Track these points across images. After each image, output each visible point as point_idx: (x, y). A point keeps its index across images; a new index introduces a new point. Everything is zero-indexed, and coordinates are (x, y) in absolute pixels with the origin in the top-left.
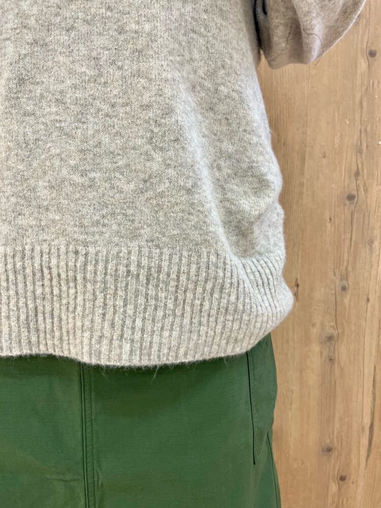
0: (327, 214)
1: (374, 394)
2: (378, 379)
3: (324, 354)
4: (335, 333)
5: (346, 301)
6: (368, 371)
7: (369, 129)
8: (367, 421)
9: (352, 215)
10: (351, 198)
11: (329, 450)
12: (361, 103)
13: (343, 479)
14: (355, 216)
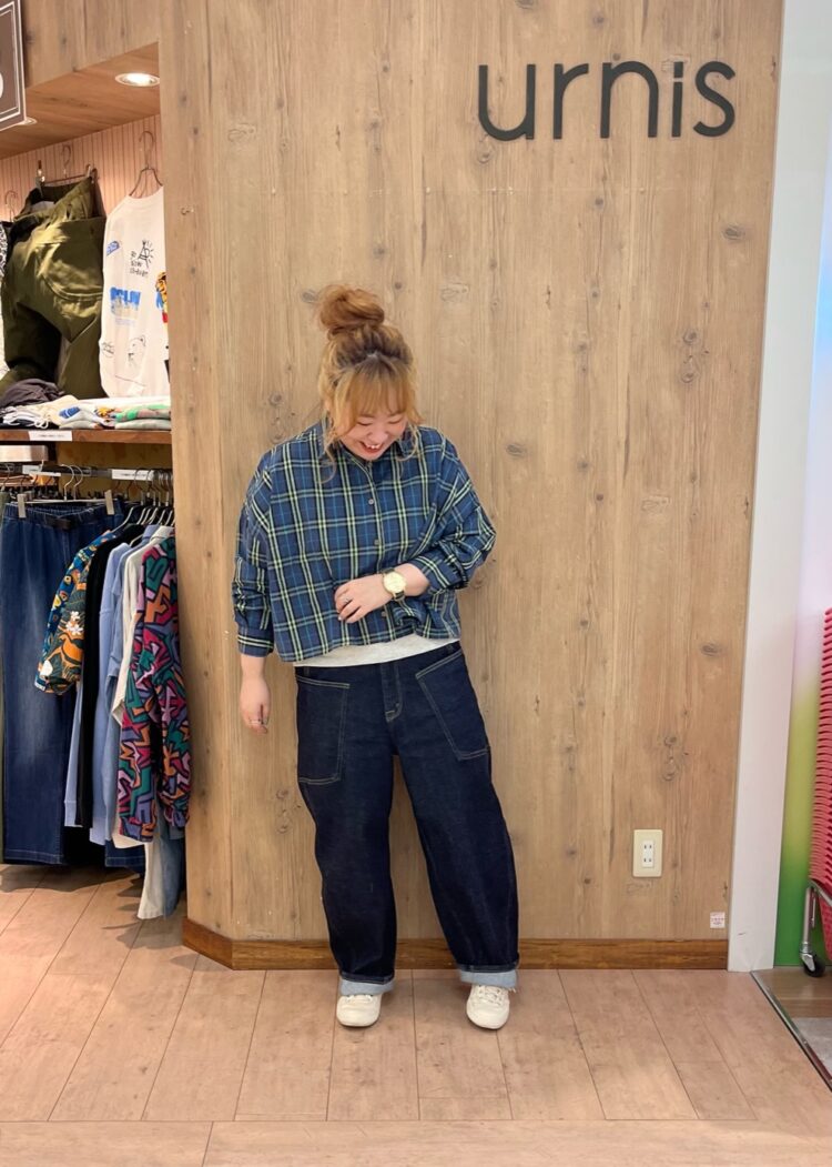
0: (563, 638)
1: (613, 801)
2: (616, 786)
3: (565, 764)
4: (574, 745)
5: (584, 715)
6: (607, 779)
7: (598, 562)
8: (608, 827)
9: (586, 639)
10: (584, 623)
11: (573, 853)
12: (590, 540)
13: (587, 881)
14: (589, 639)
